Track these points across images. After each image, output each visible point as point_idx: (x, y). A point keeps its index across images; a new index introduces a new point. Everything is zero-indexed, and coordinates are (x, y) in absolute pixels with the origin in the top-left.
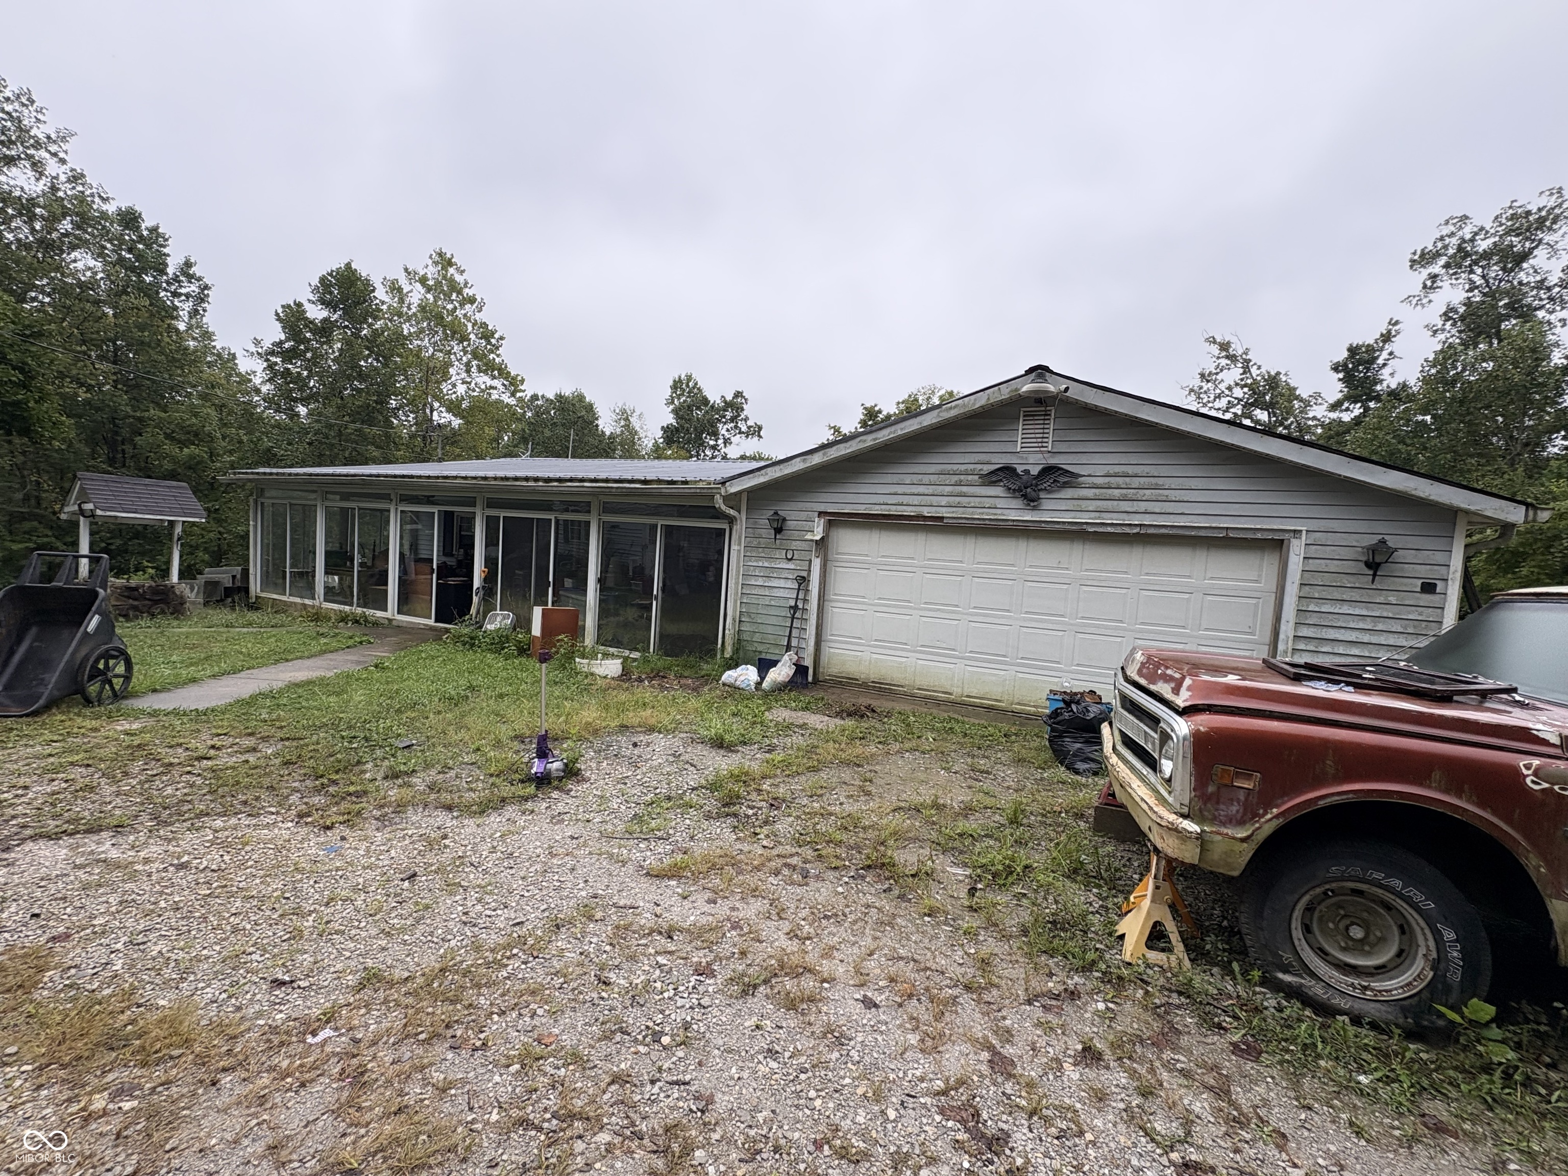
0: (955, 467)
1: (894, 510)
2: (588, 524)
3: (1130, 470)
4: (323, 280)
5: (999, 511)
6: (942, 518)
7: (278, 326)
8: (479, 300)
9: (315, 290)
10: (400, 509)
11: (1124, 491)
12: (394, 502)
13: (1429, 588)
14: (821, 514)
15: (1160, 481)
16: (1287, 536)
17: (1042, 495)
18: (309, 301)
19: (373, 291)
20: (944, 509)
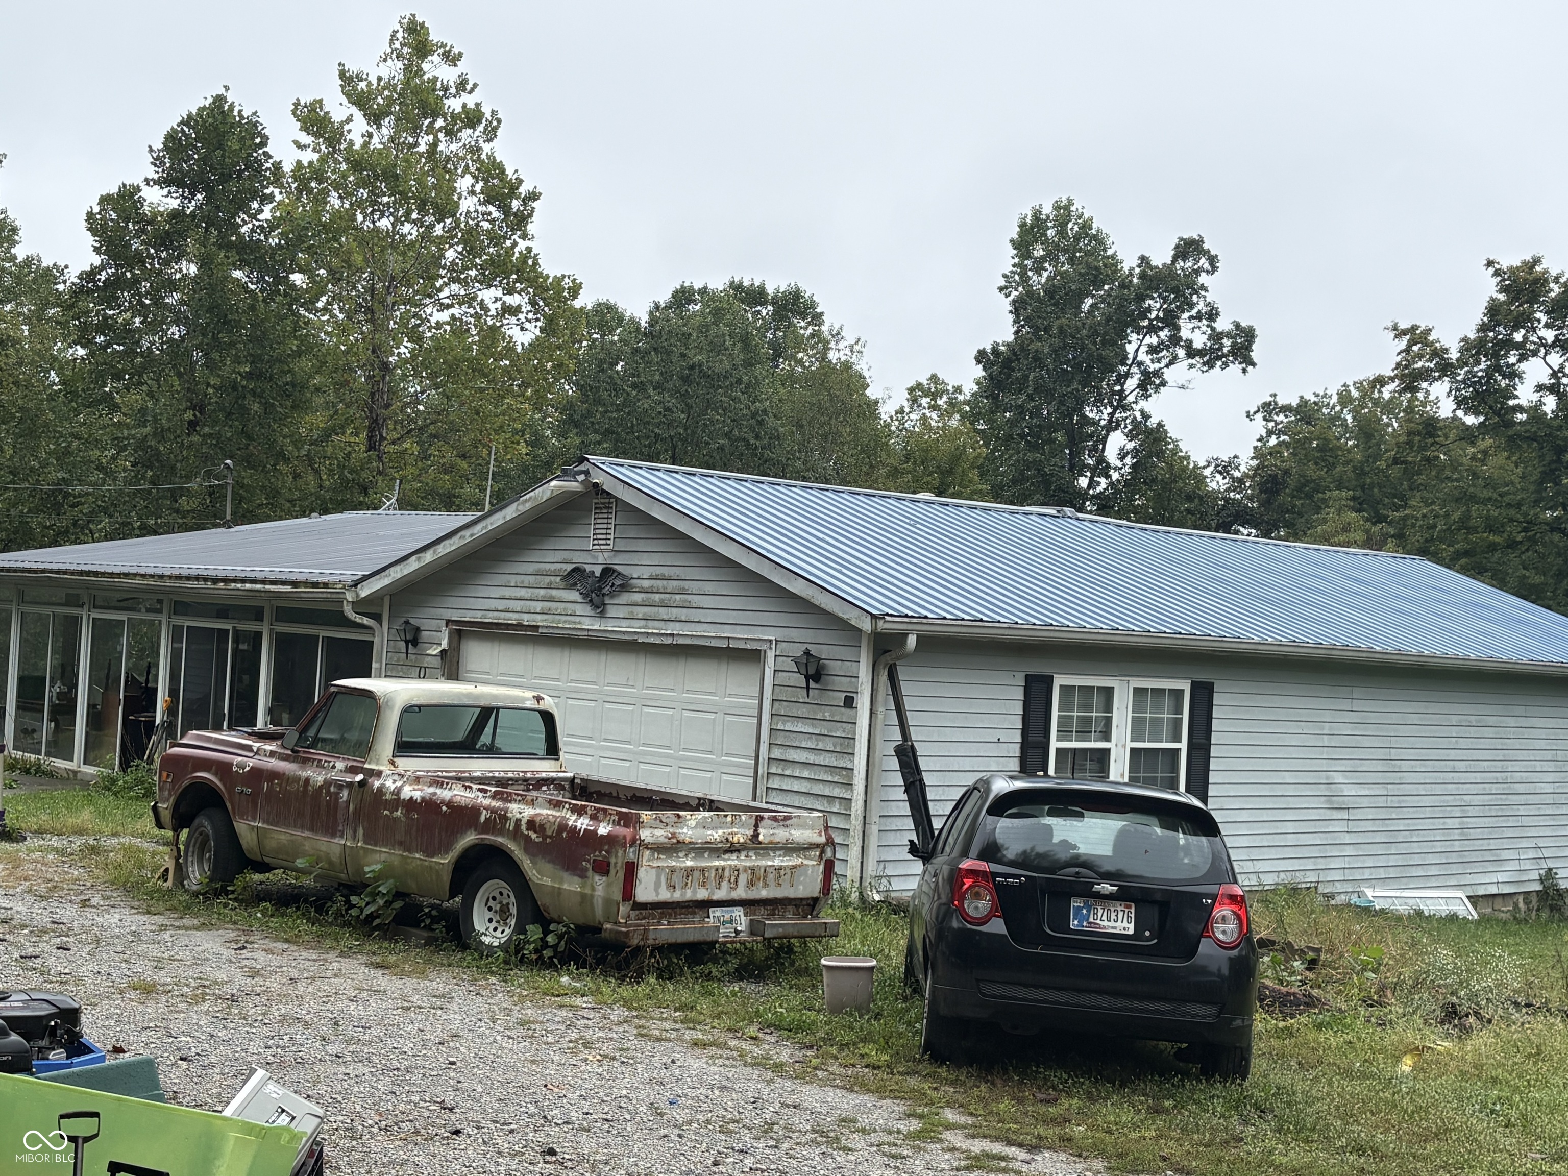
0: (548, 566)
1: (503, 618)
2: (258, 636)
3: (666, 571)
4: (171, 137)
5: (577, 619)
6: (537, 627)
7: (90, 240)
8: (488, 115)
9: (157, 162)
10: (93, 615)
11: (662, 596)
12: (86, 607)
13: (849, 702)
14: (448, 622)
15: (686, 584)
16: (765, 647)
17: (607, 600)
18: (147, 181)
19: (263, 144)
20: (539, 617)
